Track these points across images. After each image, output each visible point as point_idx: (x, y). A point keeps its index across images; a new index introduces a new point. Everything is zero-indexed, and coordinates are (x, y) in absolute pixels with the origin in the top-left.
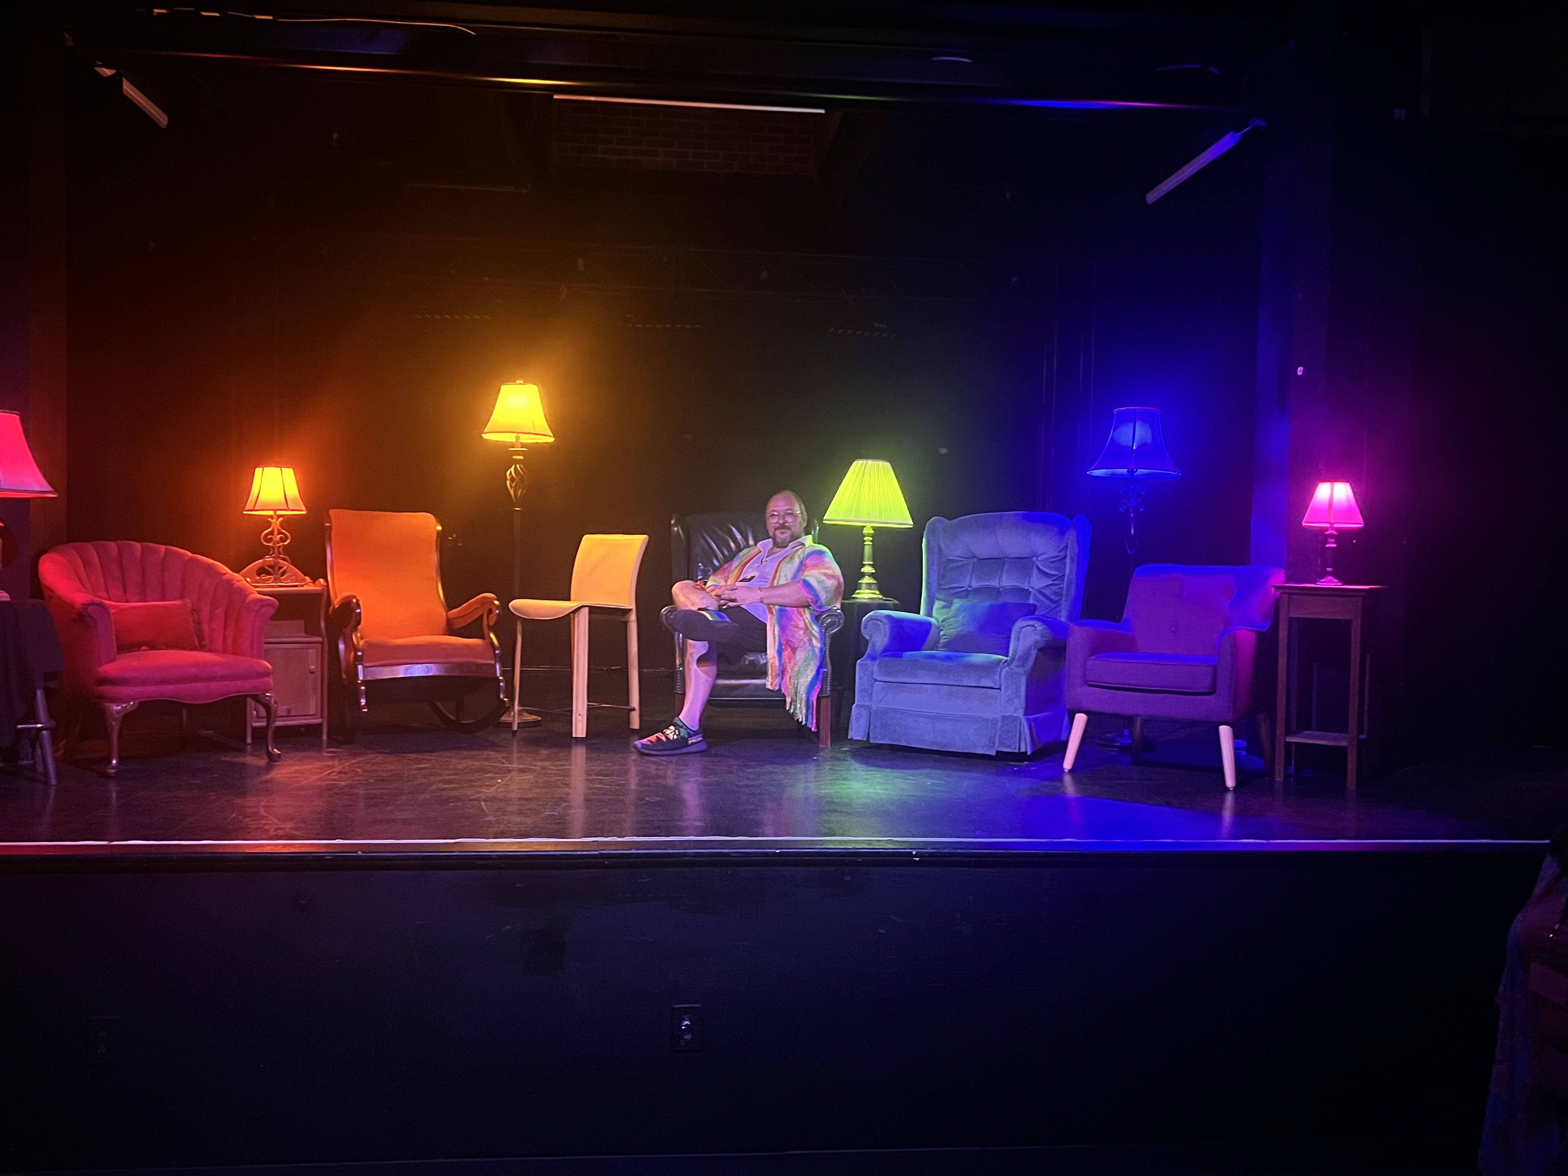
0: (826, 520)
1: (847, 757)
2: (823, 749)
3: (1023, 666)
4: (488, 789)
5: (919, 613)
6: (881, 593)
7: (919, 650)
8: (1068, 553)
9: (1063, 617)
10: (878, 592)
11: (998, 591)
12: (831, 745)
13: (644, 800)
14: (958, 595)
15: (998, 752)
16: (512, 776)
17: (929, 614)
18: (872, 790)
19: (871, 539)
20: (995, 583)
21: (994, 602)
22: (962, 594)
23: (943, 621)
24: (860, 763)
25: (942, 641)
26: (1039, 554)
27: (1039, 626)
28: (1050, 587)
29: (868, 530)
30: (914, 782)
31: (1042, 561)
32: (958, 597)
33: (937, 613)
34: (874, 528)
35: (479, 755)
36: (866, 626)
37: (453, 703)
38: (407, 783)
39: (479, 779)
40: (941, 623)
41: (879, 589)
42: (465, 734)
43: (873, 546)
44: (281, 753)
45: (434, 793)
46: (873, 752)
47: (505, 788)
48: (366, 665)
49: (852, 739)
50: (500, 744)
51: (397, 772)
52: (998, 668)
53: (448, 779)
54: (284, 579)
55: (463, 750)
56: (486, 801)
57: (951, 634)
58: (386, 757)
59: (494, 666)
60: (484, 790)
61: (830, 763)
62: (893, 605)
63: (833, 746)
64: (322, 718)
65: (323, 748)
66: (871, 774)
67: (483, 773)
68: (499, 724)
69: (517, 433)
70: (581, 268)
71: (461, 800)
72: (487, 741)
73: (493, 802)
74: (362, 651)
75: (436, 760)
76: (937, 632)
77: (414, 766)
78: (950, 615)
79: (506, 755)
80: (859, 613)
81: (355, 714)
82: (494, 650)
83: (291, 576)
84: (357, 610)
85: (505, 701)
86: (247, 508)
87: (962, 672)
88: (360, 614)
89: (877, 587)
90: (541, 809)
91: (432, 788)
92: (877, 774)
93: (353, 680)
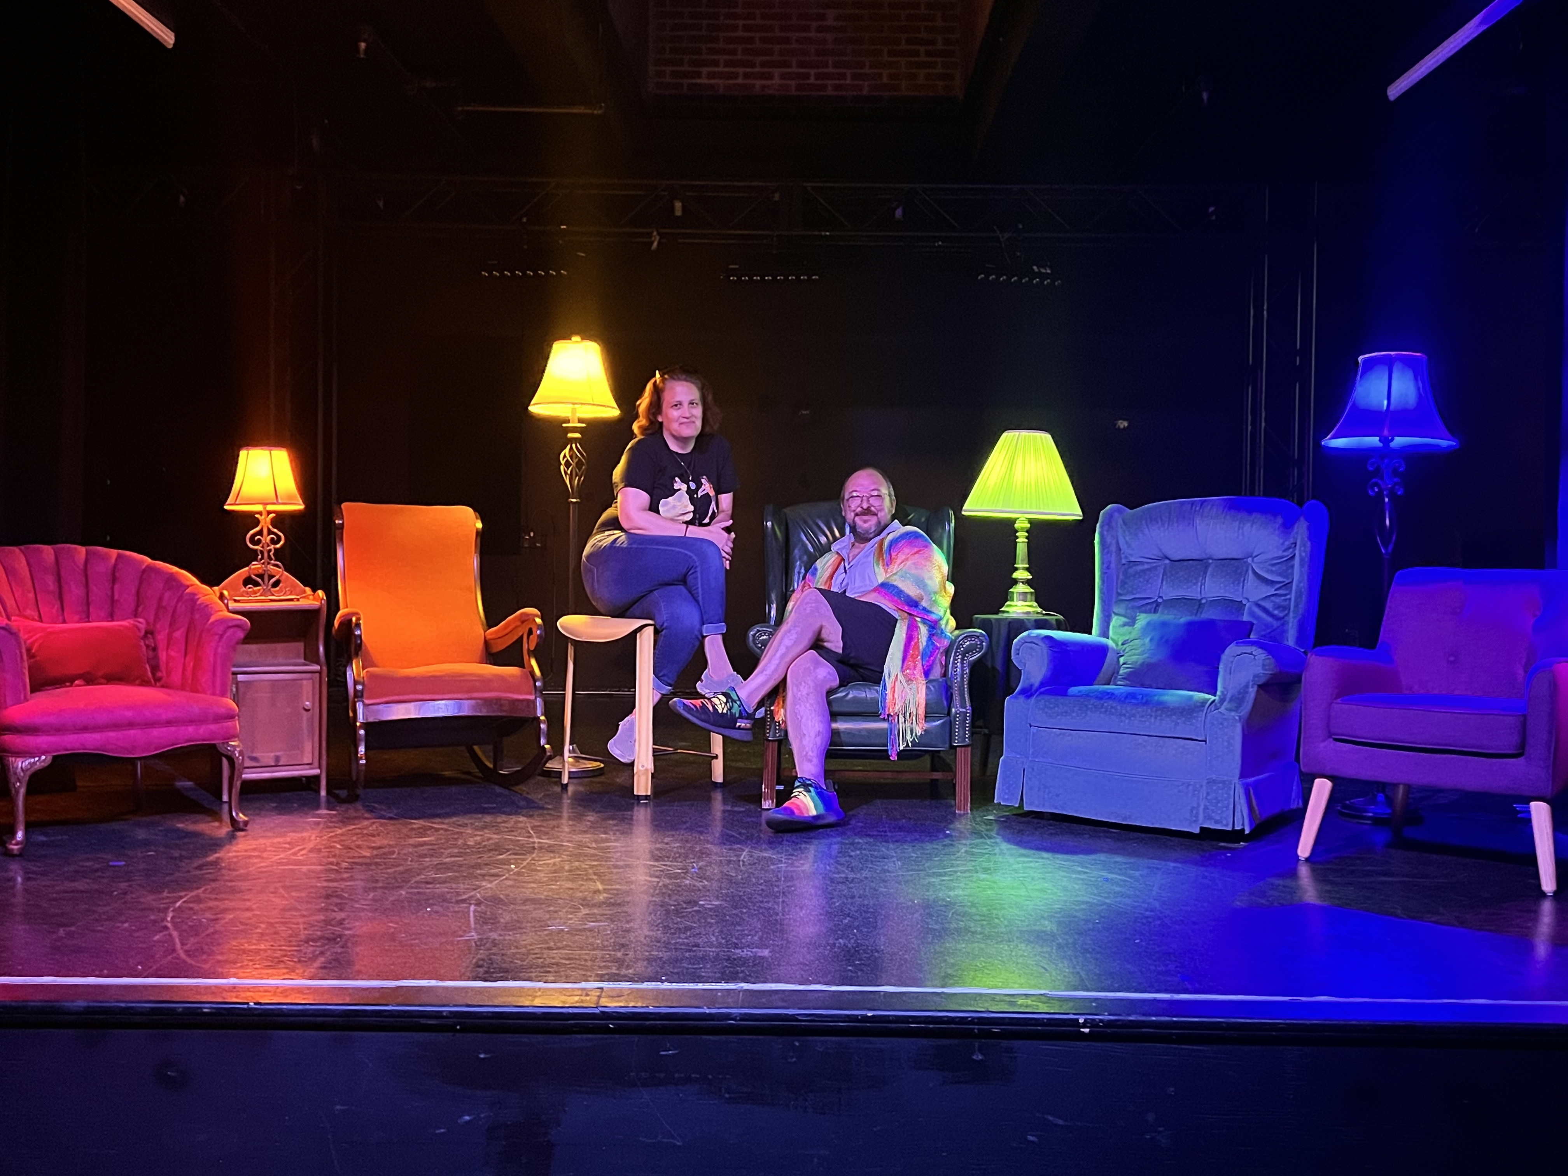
0: (965, 511)
1: (991, 830)
2: (960, 815)
3: (1236, 709)
4: (491, 882)
5: (1090, 633)
6: (1040, 606)
7: (1092, 685)
8: (1297, 552)
9: (1290, 639)
10: (1035, 604)
11: (1199, 605)
12: (971, 810)
13: (696, 903)
14: (1143, 608)
15: (1201, 828)
16: (533, 859)
17: (1105, 633)
18: (1022, 892)
19: (1026, 534)
20: (1192, 592)
21: (1193, 618)
22: (1149, 607)
23: (1123, 644)
24: (1009, 841)
25: (1121, 672)
26: (1255, 554)
27: (1260, 655)
28: (1273, 598)
29: (1022, 524)
30: (1084, 876)
31: (1261, 563)
32: (1145, 612)
33: (1115, 633)
34: (1030, 521)
35: (504, 822)
36: (1019, 650)
37: (491, 747)
38: (389, 871)
39: (487, 864)
40: (1120, 647)
41: (1036, 601)
42: (498, 790)
43: (1029, 545)
44: (246, 819)
45: (416, 888)
46: (1029, 823)
47: (515, 880)
48: (367, 702)
49: (999, 804)
50: (541, 803)
51: (386, 850)
52: (1202, 711)
53: (445, 864)
54: (277, 592)
55: (488, 813)
56: (478, 904)
57: (1135, 663)
58: (386, 824)
59: (534, 702)
60: (484, 884)
61: (968, 842)
62: (1054, 622)
63: (975, 813)
64: (320, 767)
65: (318, 807)
66: (1024, 862)
67: (497, 853)
68: (540, 775)
69: (574, 404)
70: (678, 212)
71: (444, 900)
72: (526, 799)
73: (487, 906)
74: (363, 684)
75: (446, 830)
76: (1116, 660)
77: (411, 841)
78: (1133, 636)
79: (539, 824)
80: (1009, 632)
81: (354, 767)
82: (535, 682)
83: (286, 588)
84: (358, 632)
85: (547, 746)
86: (228, 502)
87: (1151, 716)
88: (360, 636)
89: (1034, 598)
90: (549, 919)
91: (418, 878)
92: (1031, 862)
93: (351, 721)
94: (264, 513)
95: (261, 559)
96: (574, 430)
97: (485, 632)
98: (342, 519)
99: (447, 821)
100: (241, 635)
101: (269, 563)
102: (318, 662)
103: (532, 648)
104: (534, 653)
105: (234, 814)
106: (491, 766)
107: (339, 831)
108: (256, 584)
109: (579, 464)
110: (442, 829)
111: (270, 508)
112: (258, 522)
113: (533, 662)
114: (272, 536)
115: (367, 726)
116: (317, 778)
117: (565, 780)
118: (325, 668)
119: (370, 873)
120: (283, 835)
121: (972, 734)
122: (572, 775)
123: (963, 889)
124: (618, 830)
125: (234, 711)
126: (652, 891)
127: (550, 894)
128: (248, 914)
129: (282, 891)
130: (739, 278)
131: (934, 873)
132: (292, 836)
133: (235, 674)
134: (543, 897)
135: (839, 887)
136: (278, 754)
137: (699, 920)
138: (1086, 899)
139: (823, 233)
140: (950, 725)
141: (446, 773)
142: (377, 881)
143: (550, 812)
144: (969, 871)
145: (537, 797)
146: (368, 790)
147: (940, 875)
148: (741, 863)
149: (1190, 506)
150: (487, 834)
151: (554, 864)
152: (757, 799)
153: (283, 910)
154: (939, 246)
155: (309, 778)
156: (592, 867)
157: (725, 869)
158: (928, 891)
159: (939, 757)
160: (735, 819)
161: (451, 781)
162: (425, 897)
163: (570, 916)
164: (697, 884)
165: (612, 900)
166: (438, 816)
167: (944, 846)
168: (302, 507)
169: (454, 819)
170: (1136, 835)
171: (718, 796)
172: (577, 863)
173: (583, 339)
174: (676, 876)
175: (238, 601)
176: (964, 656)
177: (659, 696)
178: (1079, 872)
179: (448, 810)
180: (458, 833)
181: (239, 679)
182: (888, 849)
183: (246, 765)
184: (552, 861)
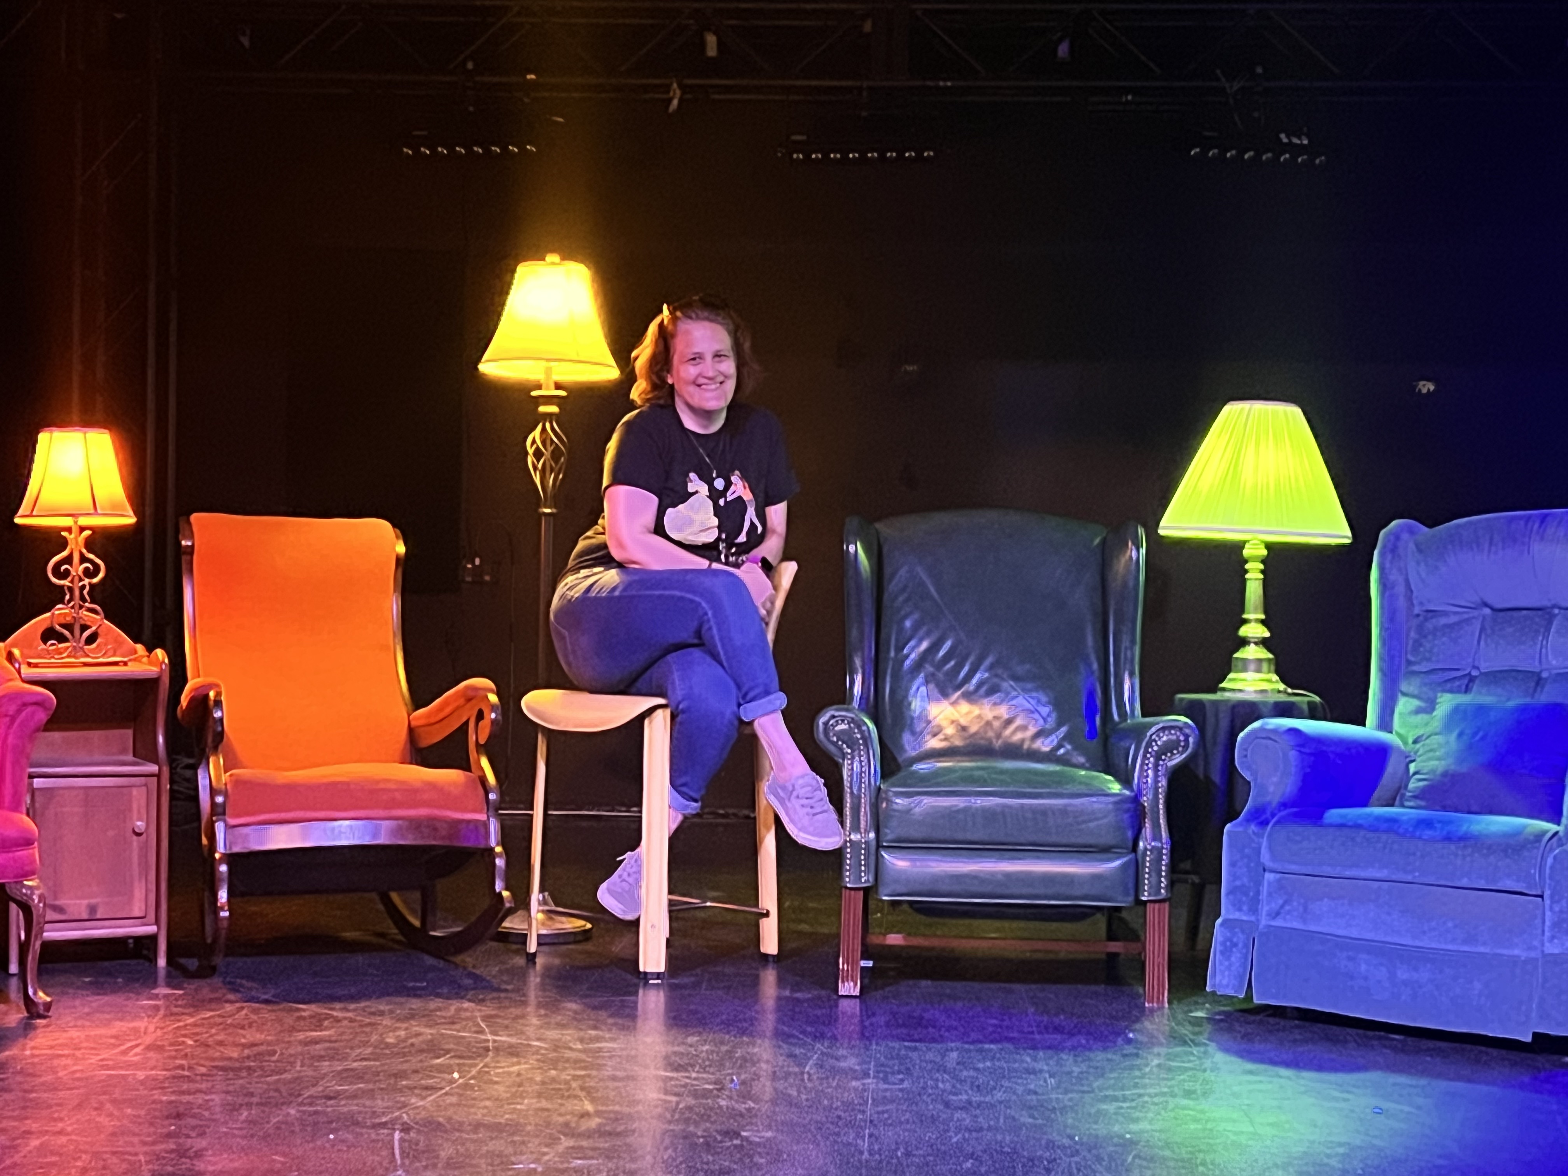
0: (1164, 528)
1: (1199, 1033)
2: (1152, 1010)
4: (424, 1098)
5: (1363, 724)
6: (1283, 680)
7: (1364, 804)
10: (1275, 677)
11: (1537, 680)
12: (1169, 1002)
13: (737, 1135)
14: (1449, 685)
15: (1535, 1035)
16: (485, 1066)
17: (1385, 724)
18: (1246, 1128)
19: (1262, 567)
20: (1530, 661)
21: (1528, 700)
22: (1457, 683)
23: (1415, 742)
24: (1227, 1050)
25: (1412, 785)
29: (1254, 551)
30: (1343, 1105)
32: (1451, 691)
33: (1403, 724)
34: (1269, 546)
35: (439, 1009)
36: (1246, 750)
37: (417, 895)
38: (268, 1079)
39: (416, 1072)
40: (1410, 746)
41: (1277, 672)
42: (429, 961)
43: (1266, 584)
44: (48, 999)
45: (310, 1104)
46: (1261, 1022)
47: (460, 1095)
48: (232, 821)
49: (1213, 993)
50: (495, 982)
51: (263, 1048)
52: (1538, 848)
53: (352, 1070)
54: (92, 651)
55: (416, 996)
56: (406, 1129)
57: (1433, 771)
58: (259, 1009)
59: (486, 825)
60: (413, 1100)
61: (1163, 1050)
62: (1305, 707)
63: (1175, 1005)
64: (157, 922)
65: (155, 985)
66: (1250, 1082)
67: (432, 1055)
68: (493, 939)
69: (548, 360)
70: (712, 51)
71: (357, 1123)
72: (471, 975)
73: (419, 1132)
74: (226, 795)
75: (351, 1020)
76: (1403, 766)
77: (301, 1036)
78: (1428, 730)
79: (493, 1013)
80: (1232, 721)
81: (208, 921)
82: (487, 794)
83: (106, 644)
84: (217, 714)
85: (506, 894)
86: (21, 512)
87: (1456, 855)
88: (221, 720)
89: (1273, 668)
90: (515, 1154)
91: (312, 1091)
92: (1261, 1082)
93: (206, 851)
94: (75, 530)
95: (69, 601)
96: (549, 400)
97: (409, 715)
98: (191, 537)
99: (352, 1006)
100: (42, 717)
101: (81, 607)
102: (155, 761)
103: (482, 741)
104: (486, 749)
105: (30, 992)
106: (417, 923)
107: (191, 1020)
108: (62, 639)
109: (556, 454)
110: (345, 1018)
111: (83, 521)
112: (63, 544)
113: (485, 762)
114: (88, 565)
115: (231, 859)
116: (153, 939)
117: (532, 947)
118: (166, 770)
119: (241, 1081)
120: (107, 1024)
121: (1171, 884)
122: (542, 940)
123: (1151, 1122)
124: (615, 1024)
125: (33, 834)
126: (668, 1116)
127: (515, 1116)
128: (63, 1139)
129: (108, 1106)
130: (807, 156)
131: (1106, 1096)
132: (119, 1026)
133: (31, 776)
134: (502, 1121)
135: (957, 1115)
136: (93, 901)
137: (741, 1159)
138: (1343, 1139)
139: (941, 84)
140: (1137, 867)
141: (348, 934)
142: (252, 1095)
143: (510, 995)
144: (1164, 1094)
145: (490, 971)
146: (230, 959)
147: (1115, 1099)
148: (806, 1076)
149: (1522, 523)
150: (416, 1027)
151: (519, 1074)
152: (833, 979)
153: (113, 1134)
154: (1127, 102)
155: (138, 939)
156: (575, 1078)
157: (780, 1085)
158: (1096, 1123)
159: (1121, 920)
160: (797, 1010)
161: (354, 947)
162: (325, 1119)
163: (545, 1150)
164: (737, 1106)
165: (608, 1128)
166: (339, 999)
167: (1125, 1056)
168: (131, 520)
169: (363, 1004)
170: (1431, 1044)
171: (769, 977)
172: (553, 1072)
173: (563, 259)
174: (706, 1094)
175: (36, 666)
176: (1158, 758)
177: (680, 818)
178: (1336, 1099)
179: (353, 990)
180: (370, 1024)
181: (35, 786)
182: (1035, 1059)
183: (48, 918)
184: (515, 1069)
